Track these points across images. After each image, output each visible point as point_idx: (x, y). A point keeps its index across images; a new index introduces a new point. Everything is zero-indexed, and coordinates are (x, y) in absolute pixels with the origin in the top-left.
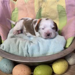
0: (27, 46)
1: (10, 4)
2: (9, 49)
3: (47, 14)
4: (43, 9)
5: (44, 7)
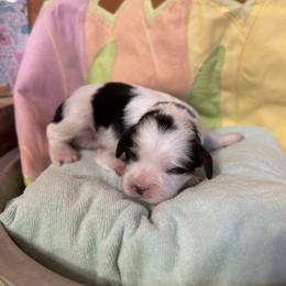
0: (120, 229)
1: (87, 24)
2: (36, 228)
3: (245, 76)
4: (227, 54)
5: (235, 42)
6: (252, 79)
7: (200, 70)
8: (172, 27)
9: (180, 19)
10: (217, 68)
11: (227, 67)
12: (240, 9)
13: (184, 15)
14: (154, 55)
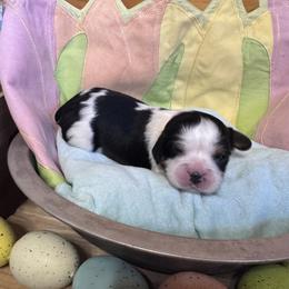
3: (200, 68)
5: (193, 40)
6: (204, 71)
7: (167, 62)
8: (147, 26)
9: (155, 19)
10: (177, 61)
11: (185, 61)
12: (201, 15)
13: (158, 17)
14: (128, 49)
